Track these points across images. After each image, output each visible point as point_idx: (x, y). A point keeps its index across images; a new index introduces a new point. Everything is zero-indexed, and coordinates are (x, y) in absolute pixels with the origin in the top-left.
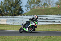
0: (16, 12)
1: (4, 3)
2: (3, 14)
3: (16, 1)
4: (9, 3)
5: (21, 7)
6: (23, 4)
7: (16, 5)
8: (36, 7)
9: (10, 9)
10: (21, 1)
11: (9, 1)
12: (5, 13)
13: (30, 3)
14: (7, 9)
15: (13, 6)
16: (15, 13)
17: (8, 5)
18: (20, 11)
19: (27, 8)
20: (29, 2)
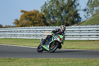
0: (69, 19)
1: (50, 5)
2: (48, 22)
3: (69, 2)
4: (58, 5)
5: (77, 11)
6: (80, 7)
7: (68, 9)
9: (59, 14)
10: (77, 2)
11: (58, 2)
12: (51, 22)
13: (92, 5)
14: (54, 15)
15: (64, 10)
16: (67, 20)
17: (56, 8)
18: (76, 18)
19: (87, 13)
20: (90, 4)
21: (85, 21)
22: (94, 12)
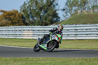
0: (48, 18)
1: (29, 5)
2: (28, 22)
3: (48, 2)
4: (37, 5)
5: (55, 11)
6: (59, 6)
7: (47, 9)
8: (79, 11)
9: (38, 14)
10: (56, 1)
11: (37, 2)
12: (30, 21)
14: (33, 15)
15: (43, 10)
16: (46, 20)
17: (35, 8)
18: (55, 17)
19: (66, 13)
20: (68, 4)
21: (63, 21)
22: (73, 12)
